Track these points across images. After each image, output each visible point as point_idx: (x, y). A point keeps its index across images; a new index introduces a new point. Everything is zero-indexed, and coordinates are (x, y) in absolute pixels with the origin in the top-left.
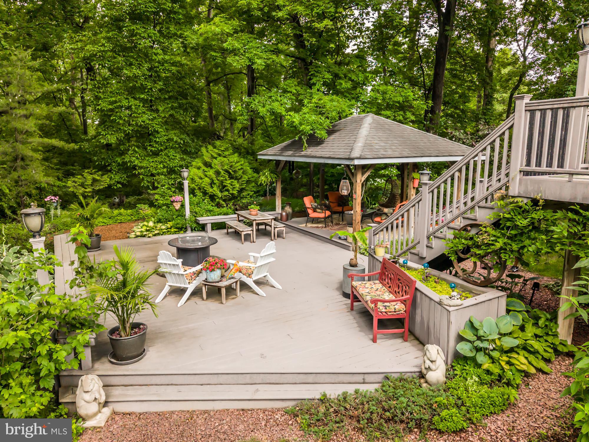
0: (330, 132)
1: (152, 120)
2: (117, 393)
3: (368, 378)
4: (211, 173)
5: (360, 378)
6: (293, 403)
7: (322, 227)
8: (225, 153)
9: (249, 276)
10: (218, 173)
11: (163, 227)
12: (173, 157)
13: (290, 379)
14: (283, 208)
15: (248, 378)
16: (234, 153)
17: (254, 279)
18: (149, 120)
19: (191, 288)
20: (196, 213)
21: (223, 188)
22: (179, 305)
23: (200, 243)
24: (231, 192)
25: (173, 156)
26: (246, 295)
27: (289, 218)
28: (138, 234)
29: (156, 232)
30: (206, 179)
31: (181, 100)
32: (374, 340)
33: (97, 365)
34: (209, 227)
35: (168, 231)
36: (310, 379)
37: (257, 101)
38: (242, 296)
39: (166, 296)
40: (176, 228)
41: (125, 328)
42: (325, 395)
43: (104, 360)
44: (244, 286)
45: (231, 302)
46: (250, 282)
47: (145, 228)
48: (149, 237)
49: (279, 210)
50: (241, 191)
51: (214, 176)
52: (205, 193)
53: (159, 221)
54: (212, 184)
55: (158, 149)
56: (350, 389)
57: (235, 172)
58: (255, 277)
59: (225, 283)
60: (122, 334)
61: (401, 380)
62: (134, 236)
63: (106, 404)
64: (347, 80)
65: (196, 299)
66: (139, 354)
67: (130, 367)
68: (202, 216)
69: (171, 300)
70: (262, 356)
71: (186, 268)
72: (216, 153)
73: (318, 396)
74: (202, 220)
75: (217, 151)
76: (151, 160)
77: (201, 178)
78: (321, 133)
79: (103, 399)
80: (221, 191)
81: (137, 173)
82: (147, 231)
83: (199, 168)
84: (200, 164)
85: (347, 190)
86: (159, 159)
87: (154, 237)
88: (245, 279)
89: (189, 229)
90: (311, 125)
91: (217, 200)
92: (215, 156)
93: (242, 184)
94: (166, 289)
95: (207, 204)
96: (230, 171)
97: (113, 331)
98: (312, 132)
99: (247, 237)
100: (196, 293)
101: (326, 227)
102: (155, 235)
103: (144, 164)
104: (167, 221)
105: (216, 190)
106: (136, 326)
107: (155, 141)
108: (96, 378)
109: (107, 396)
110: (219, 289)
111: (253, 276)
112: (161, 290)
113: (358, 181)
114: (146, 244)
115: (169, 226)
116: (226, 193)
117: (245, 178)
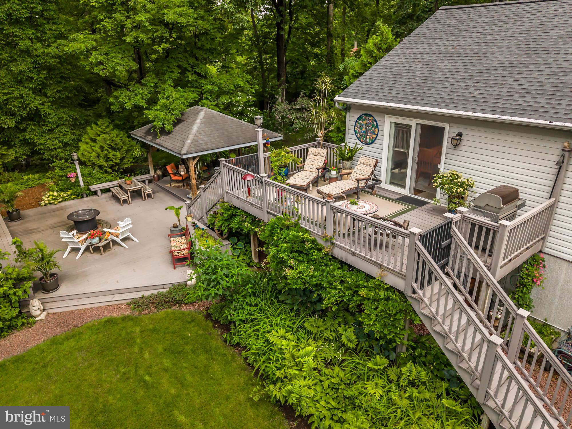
0: (175, 125)
1: (43, 104)
2: (48, 305)
3: (165, 286)
4: (97, 148)
5: (162, 287)
6: (130, 300)
7: (181, 187)
8: (106, 130)
9: (117, 237)
10: (102, 148)
11: (65, 195)
12: (66, 133)
13: (130, 291)
14: (155, 171)
15: (110, 293)
16: (114, 129)
17: (121, 238)
18: (40, 104)
19: (83, 248)
20: (88, 183)
21: (107, 159)
22: (77, 258)
23: (88, 216)
24: (114, 161)
25: (65, 131)
26: (116, 247)
27: (161, 178)
28: (47, 202)
29: (60, 200)
30: (94, 153)
31: (65, 83)
32: (175, 268)
33: (36, 295)
34: (99, 192)
35: (69, 198)
36: (139, 289)
37: (124, 94)
38: (115, 249)
39: (69, 253)
40: (75, 195)
41: (47, 277)
42: (143, 296)
43: (39, 292)
44: (115, 243)
45: (107, 253)
46: (118, 240)
47: (51, 197)
48: (55, 204)
49: (152, 173)
50: (122, 159)
51: (99, 150)
52: (94, 164)
53: (62, 190)
54: (98, 156)
55: (51, 127)
56: (155, 292)
57: (116, 144)
58: (121, 237)
59: (102, 244)
60: (46, 280)
61: (178, 285)
62: (43, 204)
63: (44, 310)
64: (193, 72)
65: (87, 254)
66: (56, 287)
67: (52, 294)
68: (93, 184)
69: (72, 254)
70: (118, 282)
71: (80, 236)
72: (99, 131)
73: (141, 296)
74: (93, 188)
75: (100, 129)
76: (48, 137)
77: (89, 152)
78: (168, 127)
79: (42, 308)
80: (107, 161)
81: (38, 149)
82: (53, 199)
83: (87, 143)
84: (88, 140)
85: (184, 171)
86: (53, 136)
87: (59, 204)
88: (115, 238)
89: (85, 196)
90: (161, 121)
91: (105, 168)
92: (99, 133)
93: (123, 154)
94: (69, 249)
95: (97, 173)
96: (112, 144)
97: (41, 279)
98: (162, 126)
99: (125, 201)
100: (87, 249)
101: (184, 186)
102: (60, 202)
103: (42, 141)
104: (67, 190)
105: (102, 162)
106: (52, 275)
107: (48, 121)
108: (37, 300)
109: (44, 307)
110: (99, 247)
111: (119, 237)
112: (66, 250)
113: (191, 164)
114: (54, 211)
115: (69, 193)
116: (111, 163)
117: (125, 148)
